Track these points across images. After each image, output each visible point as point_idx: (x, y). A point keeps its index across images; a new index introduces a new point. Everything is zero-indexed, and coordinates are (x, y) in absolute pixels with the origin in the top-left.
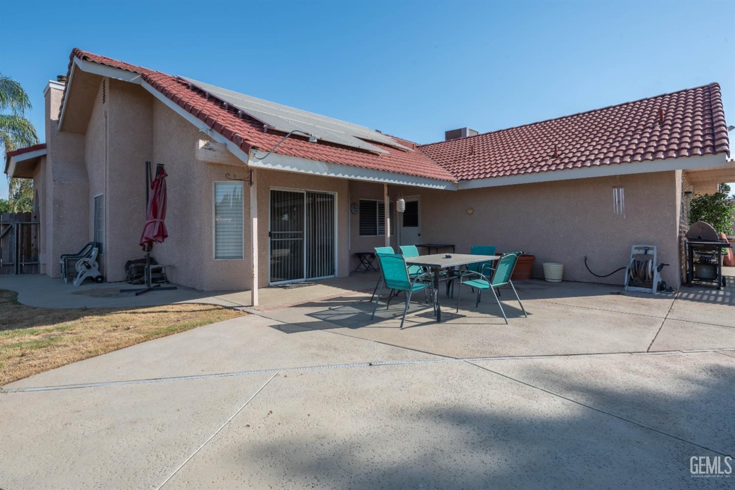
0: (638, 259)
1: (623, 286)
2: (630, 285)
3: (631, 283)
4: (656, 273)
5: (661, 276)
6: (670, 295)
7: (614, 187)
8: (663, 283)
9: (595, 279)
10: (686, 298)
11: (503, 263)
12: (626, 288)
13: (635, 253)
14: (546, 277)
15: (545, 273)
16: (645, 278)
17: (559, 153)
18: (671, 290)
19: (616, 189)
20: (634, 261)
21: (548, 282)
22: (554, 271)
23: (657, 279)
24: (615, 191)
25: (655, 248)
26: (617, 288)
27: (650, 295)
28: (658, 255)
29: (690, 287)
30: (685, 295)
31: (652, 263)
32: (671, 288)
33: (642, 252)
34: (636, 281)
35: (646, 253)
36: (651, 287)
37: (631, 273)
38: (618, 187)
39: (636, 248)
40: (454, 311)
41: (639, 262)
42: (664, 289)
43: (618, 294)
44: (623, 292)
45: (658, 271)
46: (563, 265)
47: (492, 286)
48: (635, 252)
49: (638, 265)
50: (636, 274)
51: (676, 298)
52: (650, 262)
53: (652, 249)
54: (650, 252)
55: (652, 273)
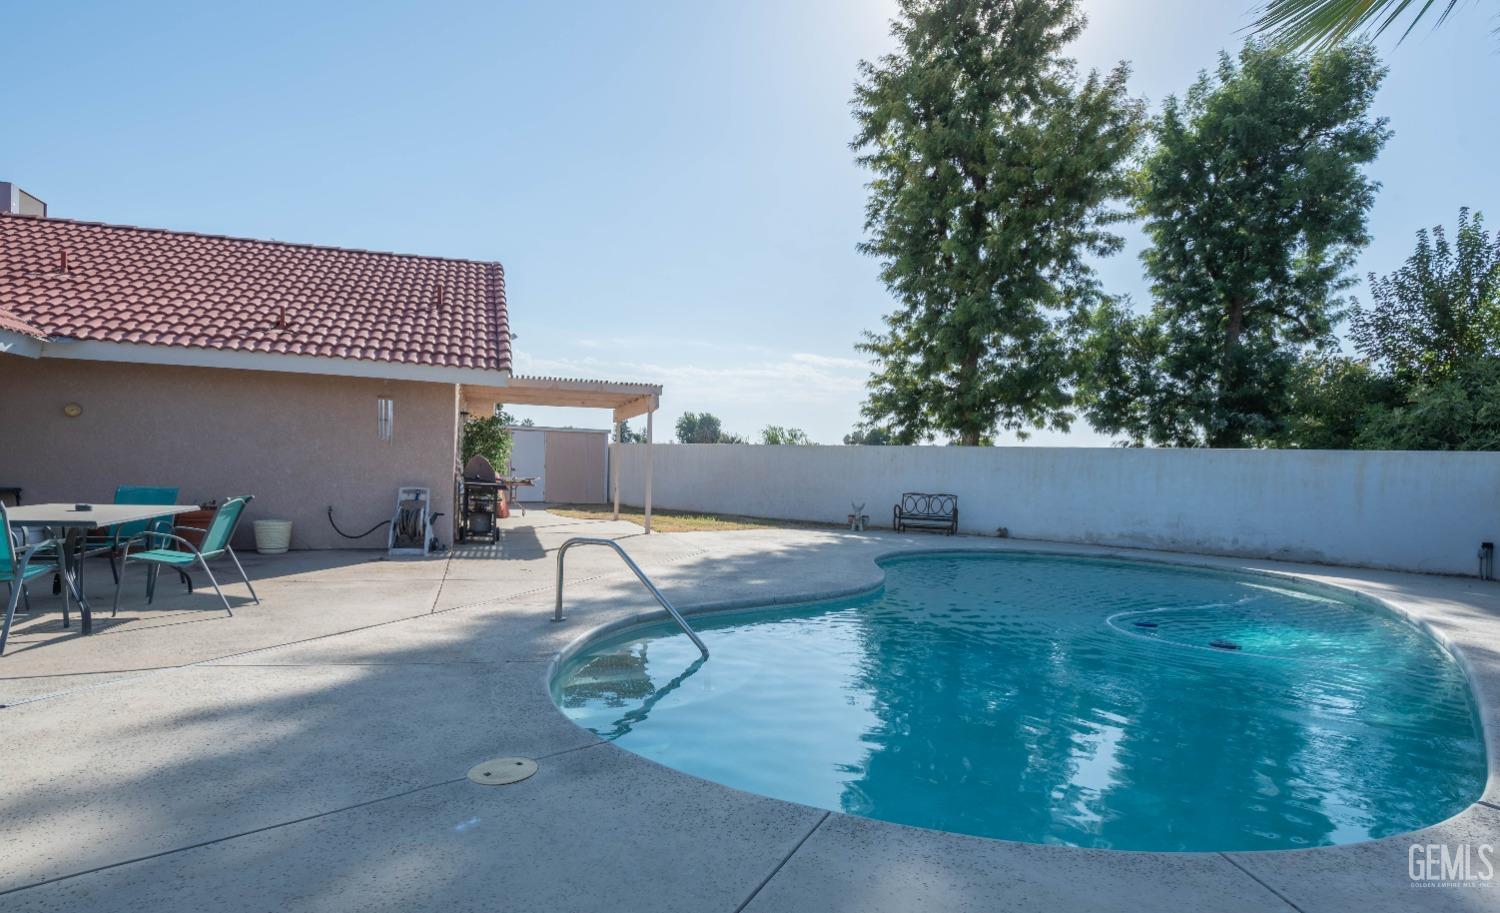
0: (407, 507)
1: (387, 550)
2: (394, 547)
3: (396, 545)
4: (429, 527)
5: (435, 530)
6: (442, 555)
7: (380, 397)
8: (436, 540)
9: (344, 543)
10: (459, 557)
11: (223, 513)
12: (390, 552)
13: (403, 499)
14: (259, 546)
15: (257, 537)
16: (415, 535)
17: (288, 320)
18: (444, 548)
19: (390, 402)
20: (402, 511)
21: (263, 554)
22: (274, 534)
23: (429, 535)
24: (386, 404)
25: (429, 492)
26: (379, 553)
27: (420, 557)
28: (431, 500)
29: (463, 543)
30: (458, 553)
31: (424, 512)
32: (444, 546)
33: (412, 497)
34: (403, 541)
35: (417, 498)
36: (422, 546)
37: (398, 530)
38: (387, 397)
39: (405, 492)
40: (108, 615)
41: (408, 511)
42: (436, 549)
43: (381, 559)
44: (386, 558)
45: (432, 522)
46: (290, 523)
47: (201, 556)
48: (403, 497)
49: (407, 516)
50: (404, 529)
51: (451, 558)
52: (422, 510)
53: (424, 492)
54: (422, 497)
55: (424, 526)
